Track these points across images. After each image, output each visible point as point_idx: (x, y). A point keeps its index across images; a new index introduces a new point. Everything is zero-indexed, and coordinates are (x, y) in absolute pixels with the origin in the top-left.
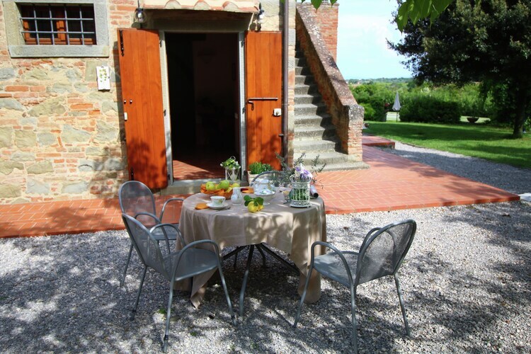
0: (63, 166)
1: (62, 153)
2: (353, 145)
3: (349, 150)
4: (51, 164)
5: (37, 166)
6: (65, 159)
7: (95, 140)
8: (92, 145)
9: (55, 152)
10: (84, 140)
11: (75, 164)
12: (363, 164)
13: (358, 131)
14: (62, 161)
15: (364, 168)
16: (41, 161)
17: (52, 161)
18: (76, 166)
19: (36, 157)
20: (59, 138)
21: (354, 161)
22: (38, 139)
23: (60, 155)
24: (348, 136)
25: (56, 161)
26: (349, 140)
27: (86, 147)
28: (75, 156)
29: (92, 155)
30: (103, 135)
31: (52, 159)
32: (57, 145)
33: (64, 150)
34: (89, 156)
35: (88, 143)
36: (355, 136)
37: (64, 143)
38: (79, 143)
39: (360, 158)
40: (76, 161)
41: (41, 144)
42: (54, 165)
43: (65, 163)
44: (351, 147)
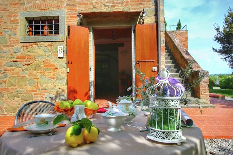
0: (38, 97)
1: (38, 90)
2: (203, 93)
3: (201, 96)
4: (32, 95)
5: (25, 96)
6: (39, 93)
7: (55, 84)
8: (52, 86)
9: (35, 90)
10: (49, 84)
11: (44, 96)
12: (211, 105)
13: (206, 85)
14: (37, 94)
15: (212, 107)
16: (28, 94)
17: (33, 94)
18: (44, 97)
19: (26, 92)
20: (37, 82)
21: (205, 103)
22: (27, 83)
23: (37, 91)
24: (199, 88)
25: (35, 94)
26: (200, 90)
27: (50, 87)
28: (44, 92)
29: (52, 92)
30: (59, 81)
31: (33, 93)
32: (36, 86)
33: (39, 88)
34: (51, 92)
35: (51, 85)
36: (204, 88)
37: (39, 85)
38: (46, 85)
39: (208, 101)
40: (44, 95)
41: (28, 85)
42: (34, 96)
43: (39, 95)
44: (202, 94)
